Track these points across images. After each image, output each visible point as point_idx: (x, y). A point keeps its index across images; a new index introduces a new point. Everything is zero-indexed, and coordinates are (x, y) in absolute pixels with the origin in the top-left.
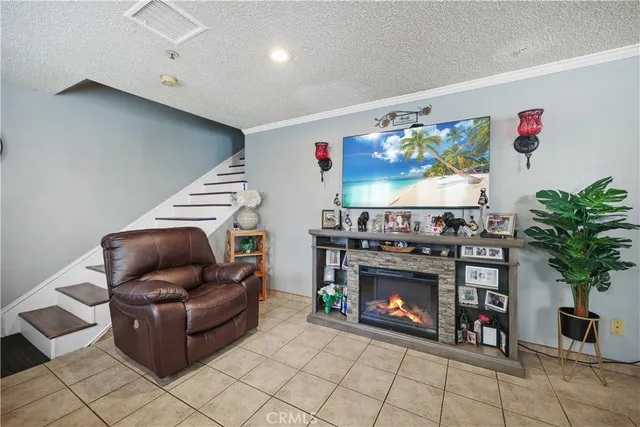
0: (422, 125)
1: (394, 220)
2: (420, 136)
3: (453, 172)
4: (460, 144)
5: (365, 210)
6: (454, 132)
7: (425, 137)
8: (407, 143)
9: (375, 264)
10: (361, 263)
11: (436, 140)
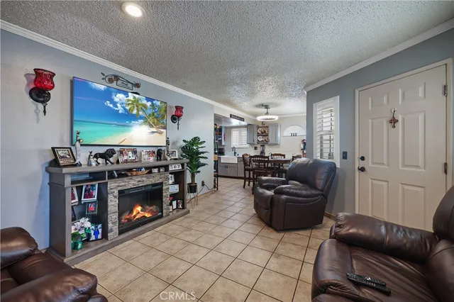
0: (139, 94)
1: (127, 155)
2: (138, 101)
3: (153, 127)
4: (156, 112)
5: (111, 148)
6: (153, 105)
7: (140, 102)
8: (130, 102)
9: (131, 186)
10: (120, 188)
11: (145, 106)
